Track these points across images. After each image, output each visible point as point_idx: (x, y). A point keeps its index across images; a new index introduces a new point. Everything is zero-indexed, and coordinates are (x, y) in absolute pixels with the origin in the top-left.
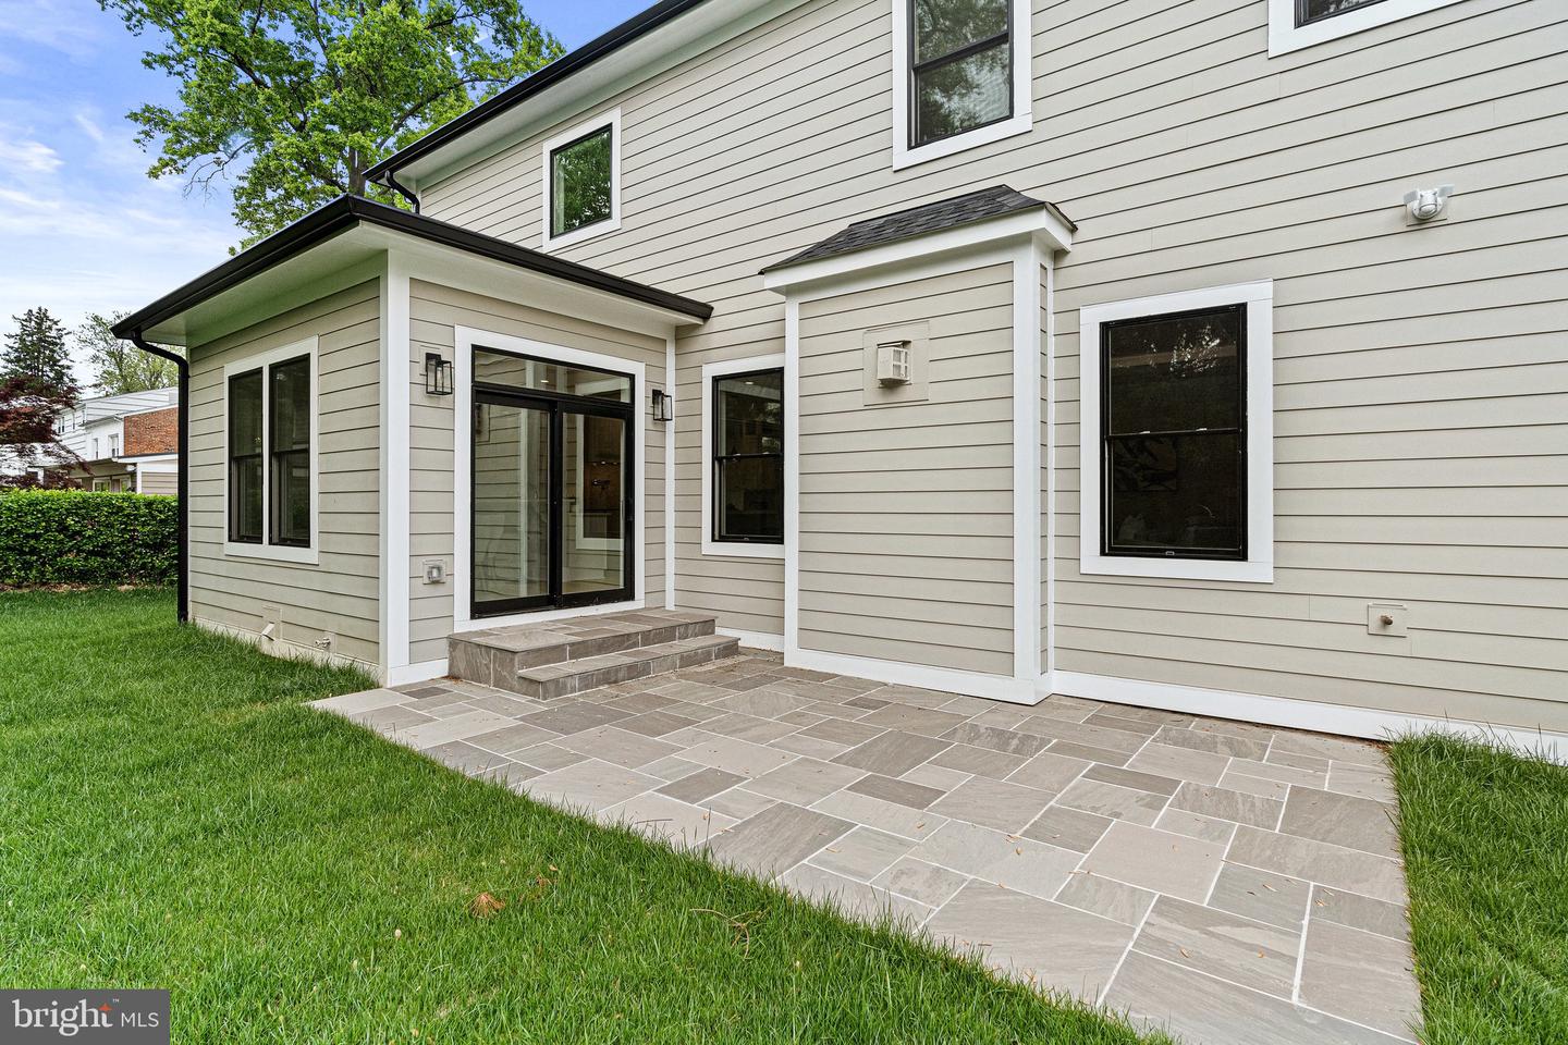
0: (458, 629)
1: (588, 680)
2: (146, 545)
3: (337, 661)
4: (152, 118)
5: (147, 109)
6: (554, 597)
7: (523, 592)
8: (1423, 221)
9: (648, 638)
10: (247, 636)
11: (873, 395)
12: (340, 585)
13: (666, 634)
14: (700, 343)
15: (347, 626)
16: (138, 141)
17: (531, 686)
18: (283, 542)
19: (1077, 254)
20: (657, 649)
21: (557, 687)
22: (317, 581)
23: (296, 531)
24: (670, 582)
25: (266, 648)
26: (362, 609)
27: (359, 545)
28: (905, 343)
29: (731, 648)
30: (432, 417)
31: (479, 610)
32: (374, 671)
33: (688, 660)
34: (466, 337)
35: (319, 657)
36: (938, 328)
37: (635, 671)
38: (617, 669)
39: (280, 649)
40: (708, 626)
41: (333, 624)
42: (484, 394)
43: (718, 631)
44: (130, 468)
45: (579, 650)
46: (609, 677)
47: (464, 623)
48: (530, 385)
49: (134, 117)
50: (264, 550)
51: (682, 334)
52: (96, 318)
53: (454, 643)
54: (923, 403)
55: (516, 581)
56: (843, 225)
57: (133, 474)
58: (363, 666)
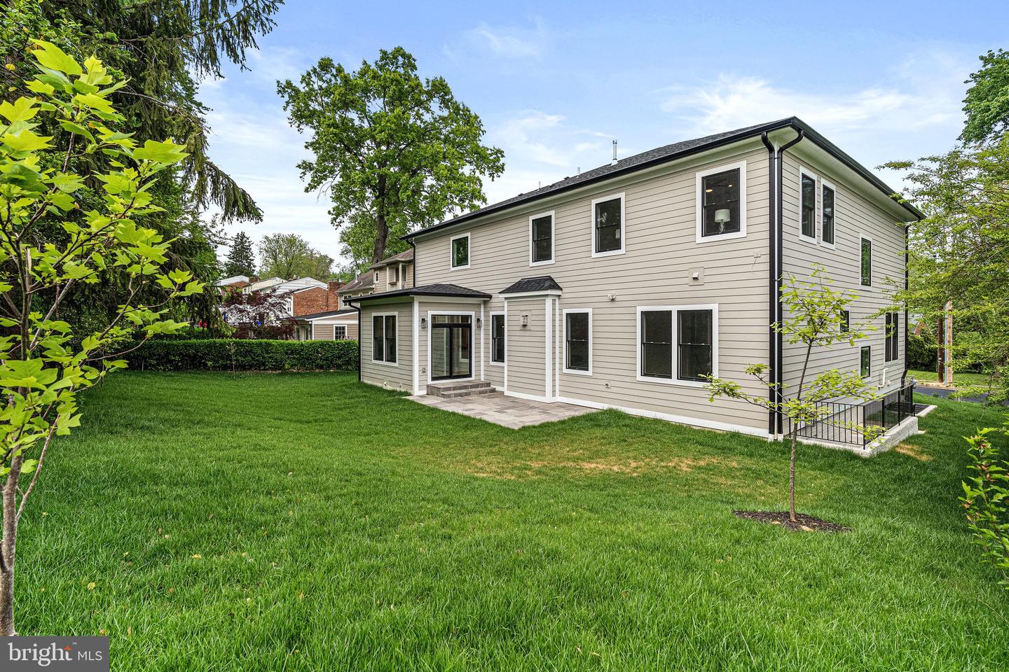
0: (429, 383)
1: (456, 395)
2: (337, 357)
3: (403, 390)
4: (306, 166)
5: (304, 162)
6: (451, 377)
7: (445, 375)
8: (613, 300)
9: (472, 387)
10: (379, 385)
11: (520, 328)
12: (403, 372)
13: (477, 386)
14: (489, 305)
15: (405, 382)
16: (301, 177)
17: (444, 396)
18: (388, 361)
19: (564, 296)
20: (473, 390)
21: (449, 396)
22: (397, 371)
23: (392, 358)
24: (482, 373)
25: (385, 388)
26: (409, 378)
27: (408, 363)
28: (526, 316)
29: (494, 391)
30: (423, 333)
31: (434, 379)
32: (412, 392)
33: (481, 393)
34: (430, 313)
35: (398, 389)
36: (534, 312)
37: (467, 394)
38: (463, 393)
39: (389, 388)
40: (489, 385)
41: (402, 381)
42: (434, 326)
43: (492, 386)
44: (310, 323)
45: (455, 389)
46: (461, 395)
47: (430, 382)
48: (447, 322)
49: (299, 166)
50: (384, 363)
51: (485, 303)
52: (266, 238)
53: (428, 386)
54: (530, 330)
55: (443, 371)
56: (519, 279)
57: (311, 325)
58: (409, 391)
